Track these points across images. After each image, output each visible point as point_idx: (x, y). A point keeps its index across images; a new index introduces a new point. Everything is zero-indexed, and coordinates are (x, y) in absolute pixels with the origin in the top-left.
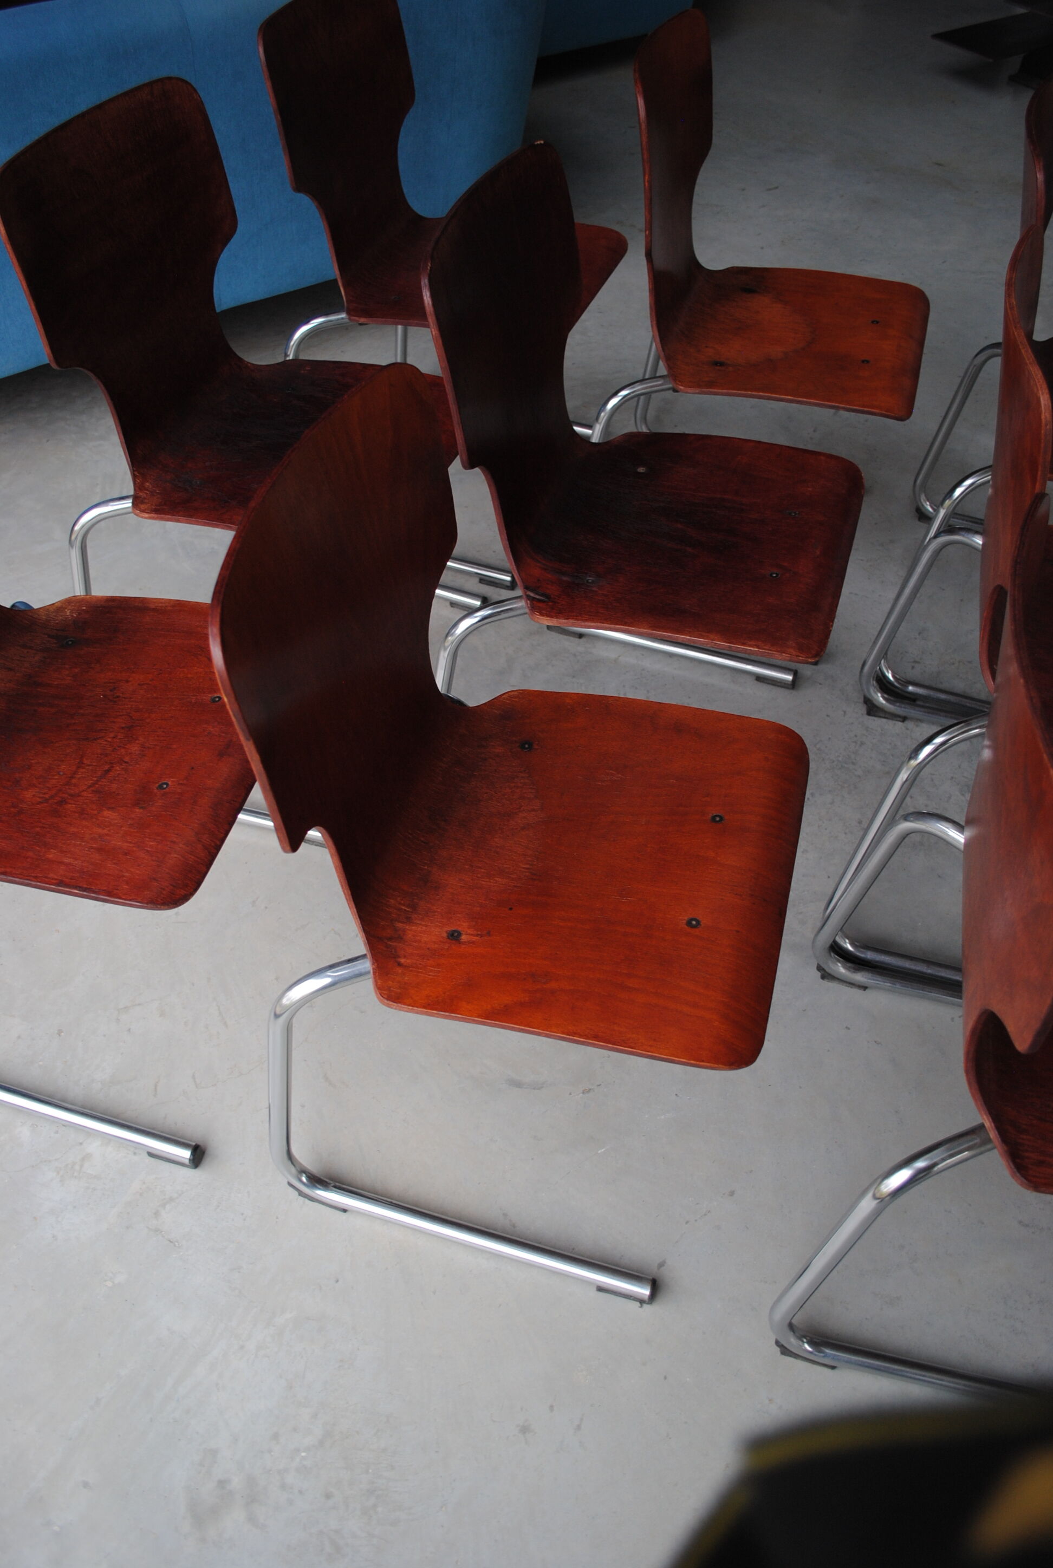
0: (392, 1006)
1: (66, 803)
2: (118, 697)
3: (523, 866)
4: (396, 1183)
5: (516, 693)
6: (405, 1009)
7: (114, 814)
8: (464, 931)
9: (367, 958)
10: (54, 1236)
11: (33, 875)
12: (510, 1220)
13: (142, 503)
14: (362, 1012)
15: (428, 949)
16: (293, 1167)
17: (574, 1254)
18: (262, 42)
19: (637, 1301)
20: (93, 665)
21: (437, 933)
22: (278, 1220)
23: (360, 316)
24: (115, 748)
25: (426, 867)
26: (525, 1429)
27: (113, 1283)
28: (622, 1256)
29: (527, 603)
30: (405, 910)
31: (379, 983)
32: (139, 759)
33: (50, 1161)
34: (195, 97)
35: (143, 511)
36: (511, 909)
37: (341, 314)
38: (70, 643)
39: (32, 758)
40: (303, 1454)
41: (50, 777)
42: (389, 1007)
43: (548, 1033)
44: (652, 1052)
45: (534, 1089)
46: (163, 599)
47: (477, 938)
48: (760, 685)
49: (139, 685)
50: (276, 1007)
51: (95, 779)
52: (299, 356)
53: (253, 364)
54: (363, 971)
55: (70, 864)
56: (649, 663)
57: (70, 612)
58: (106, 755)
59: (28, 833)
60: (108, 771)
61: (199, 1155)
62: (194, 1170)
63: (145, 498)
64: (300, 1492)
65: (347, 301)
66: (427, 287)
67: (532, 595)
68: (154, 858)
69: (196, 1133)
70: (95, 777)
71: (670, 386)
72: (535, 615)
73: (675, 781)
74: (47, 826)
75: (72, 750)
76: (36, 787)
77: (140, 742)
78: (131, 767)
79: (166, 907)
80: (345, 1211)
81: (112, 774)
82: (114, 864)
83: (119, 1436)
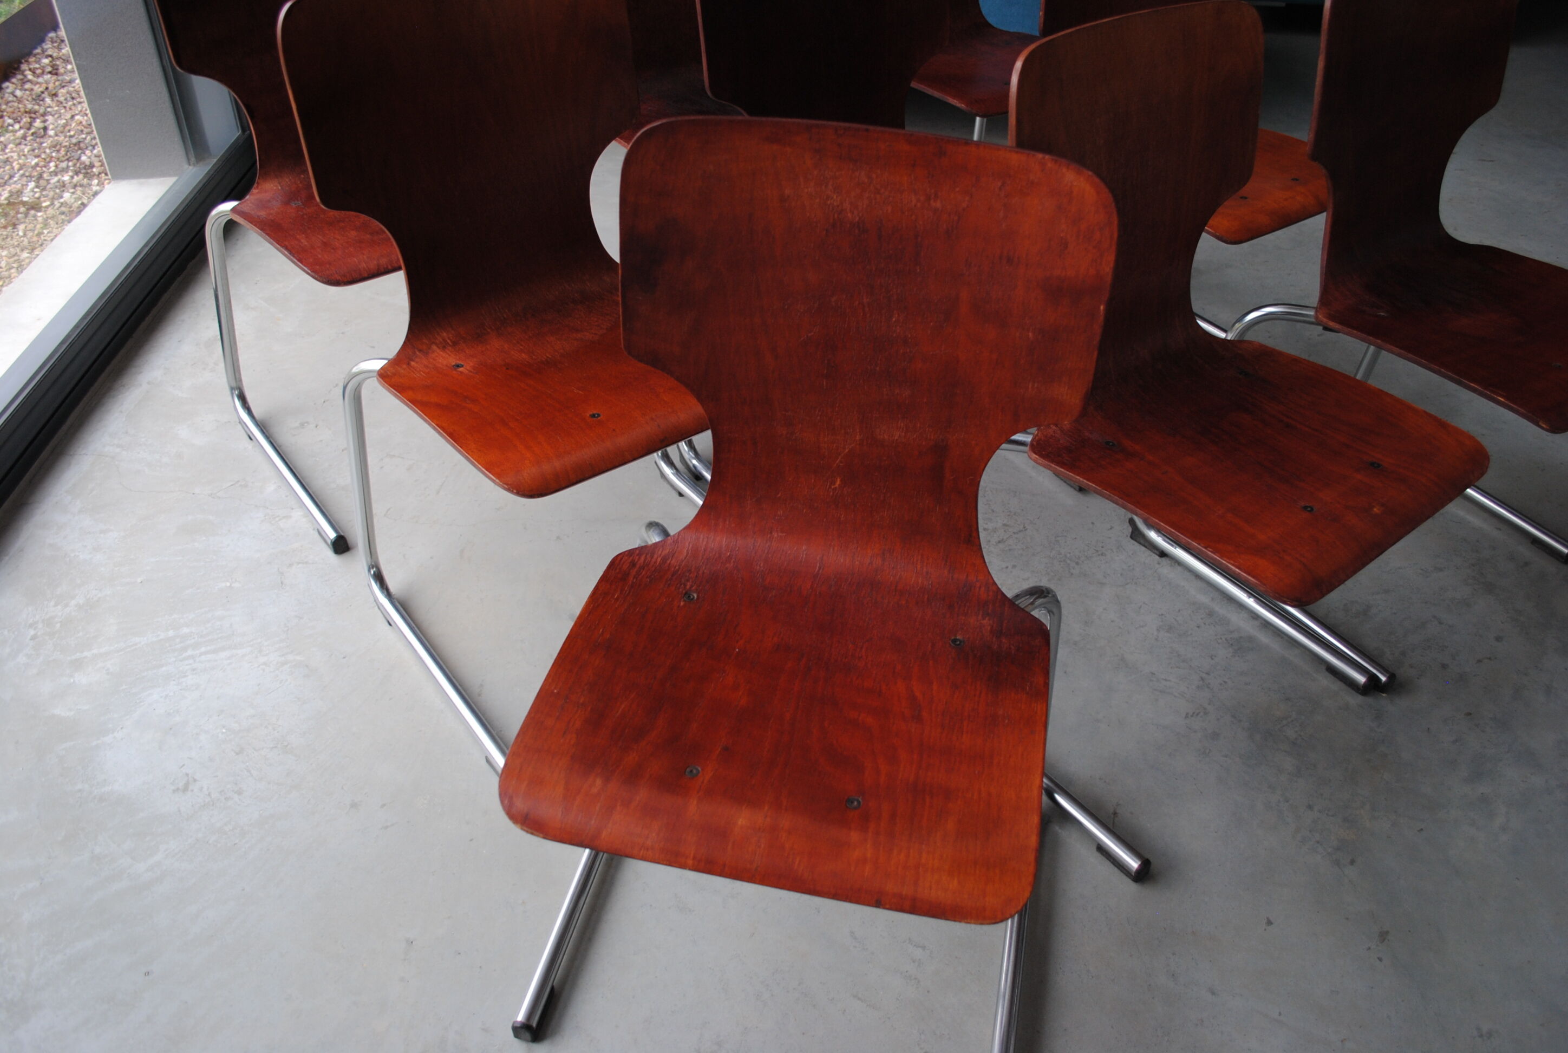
10: (228, 545)
40: (224, 730)
69: (351, 530)
80: (390, 625)
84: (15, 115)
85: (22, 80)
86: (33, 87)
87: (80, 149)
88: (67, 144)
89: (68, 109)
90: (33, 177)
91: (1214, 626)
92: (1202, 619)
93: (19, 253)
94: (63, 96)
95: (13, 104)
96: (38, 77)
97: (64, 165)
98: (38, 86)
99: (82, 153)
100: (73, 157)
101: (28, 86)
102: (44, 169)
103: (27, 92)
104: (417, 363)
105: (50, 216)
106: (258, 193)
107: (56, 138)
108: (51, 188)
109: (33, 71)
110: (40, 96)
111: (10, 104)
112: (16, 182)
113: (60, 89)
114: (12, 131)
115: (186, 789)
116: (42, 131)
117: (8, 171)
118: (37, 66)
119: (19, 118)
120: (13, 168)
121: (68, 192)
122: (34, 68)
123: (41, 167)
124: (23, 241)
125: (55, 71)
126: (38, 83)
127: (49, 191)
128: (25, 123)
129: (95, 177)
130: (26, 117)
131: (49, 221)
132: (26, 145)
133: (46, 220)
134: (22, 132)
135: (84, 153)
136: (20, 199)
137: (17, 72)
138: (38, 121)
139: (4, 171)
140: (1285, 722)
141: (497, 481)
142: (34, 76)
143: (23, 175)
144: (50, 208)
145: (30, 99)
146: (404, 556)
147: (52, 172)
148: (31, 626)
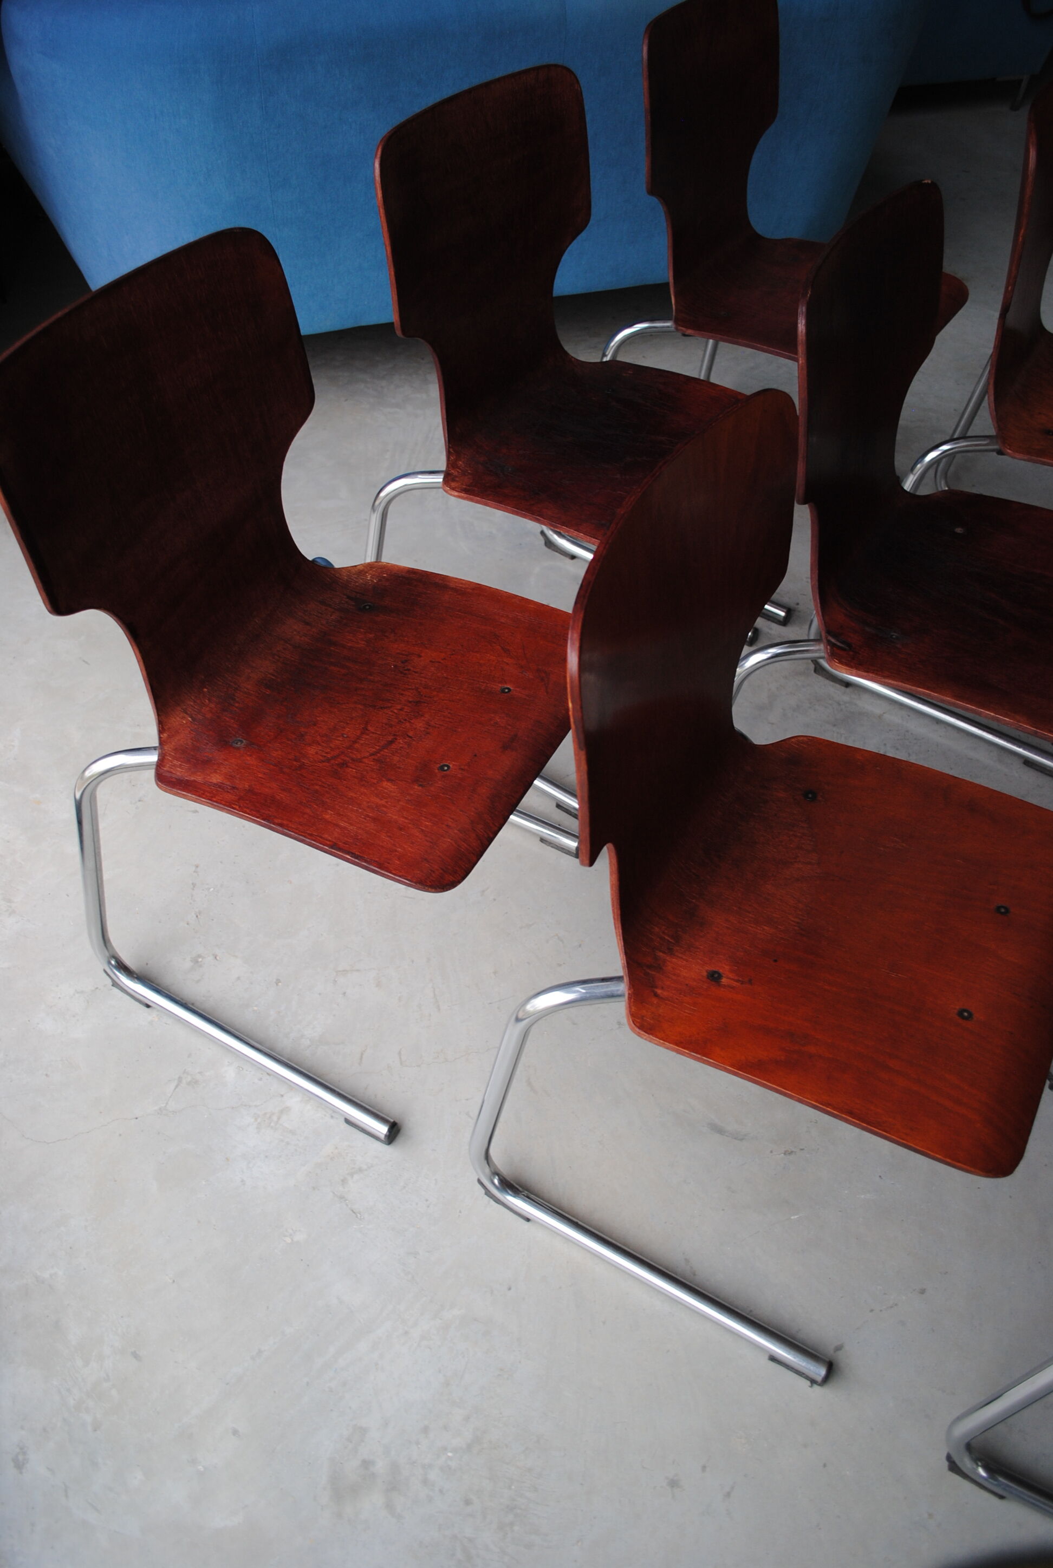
0: (643, 1036)
1: (347, 767)
2: (409, 670)
3: (793, 919)
4: (582, 1204)
5: (805, 739)
6: (656, 1042)
7: (393, 787)
8: (724, 974)
9: (624, 982)
10: (243, 1181)
11: (308, 832)
12: (691, 1267)
13: (453, 480)
14: (574, 1024)
15: (687, 985)
16: (488, 1166)
17: (751, 1316)
18: (647, 41)
19: (808, 1379)
20: (386, 634)
21: (697, 970)
22: (460, 1214)
23: (687, 328)
24: (400, 721)
25: (694, 901)
26: (673, 1483)
27: (292, 1240)
28: (800, 1330)
29: (827, 648)
30: (668, 941)
31: (633, 1010)
32: (423, 736)
33: (250, 1106)
34: (576, 87)
35: (453, 489)
36: (775, 961)
37: (667, 322)
38: (368, 607)
39: (318, 715)
40: (450, 1454)
41: (334, 737)
42: (639, 1036)
43: (801, 1097)
44: (908, 1141)
45: (735, 1139)
46: (464, 580)
47: (738, 984)
48: (1027, 769)
49: (431, 661)
50: (518, 1012)
51: (378, 748)
52: (616, 357)
53: (577, 360)
54: (616, 993)
55: (345, 828)
56: (915, 727)
57: (371, 577)
58: (391, 726)
59: (308, 789)
60: (391, 742)
61: (395, 1131)
62: (386, 1147)
63: (456, 477)
64: (441, 1491)
65: (676, 310)
66: (804, 314)
67: (833, 640)
68: (428, 839)
69: (394, 1110)
70: (379, 746)
71: (996, 447)
72: (834, 662)
73: (962, 862)
74: (326, 786)
75: (358, 715)
76: (319, 744)
77: (426, 719)
78: (414, 743)
79: (433, 890)
80: (528, 1220)
81: (394, 746)
82: (388, 836)
83: (275, 1392)
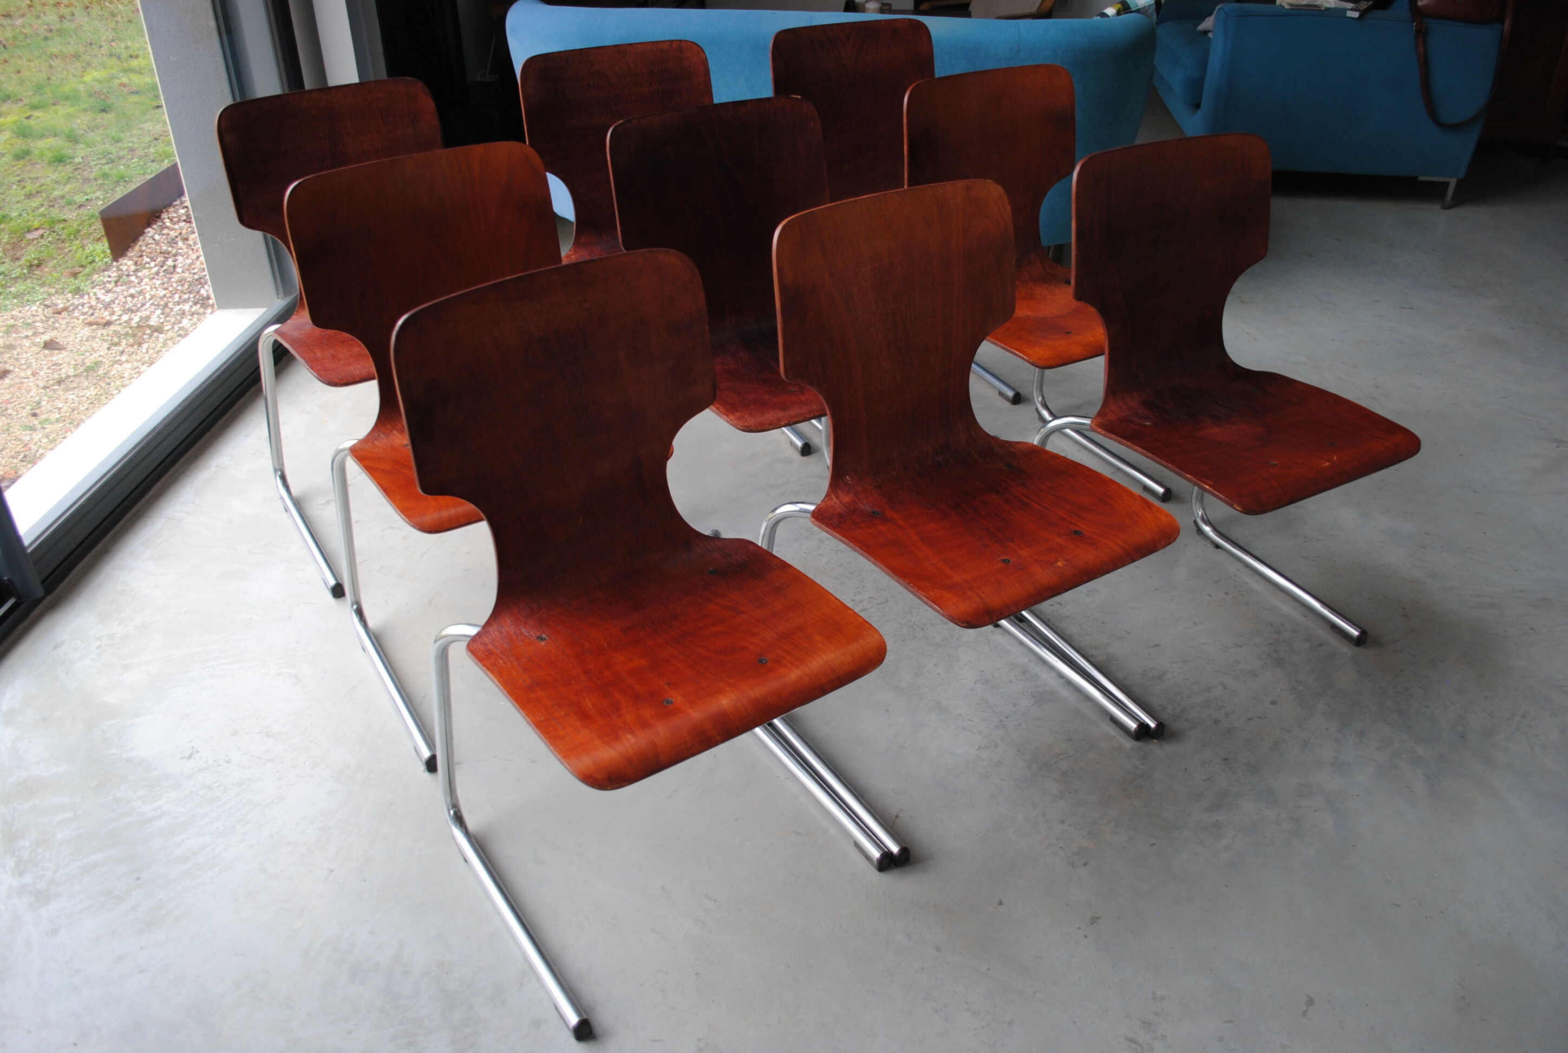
84: (152, 255)
85: (161, 226)
86: (169, 232)
87: (200, 284)
88: (191, 279)
89: (195, 251)
90: (160, 306)
91: (1024, 682)
92: (1015, 676)
93: (140, 367)
94: (192, 240)
95: (152, 245)
96: (175, 224)
97: (186, 296)
98: (173, 231)
99: (201, 287)
100: (194, 290)
101: (165, 231)
102: (170, 299)
103: (164, 236)
104: (379, 442)
105: (169, 337)
106: (297, 318)
107: (183, 274)
108: (173, 315)
109: (171, 220)
110: (174, 240)
111: (149, 246)
112: (146, 309)
113: (191, 234)
114: (148, 268)
115: (190, 757)
116: (172, 268)
117: (141, 301)
118: (175, 215)
119: (155, 258)
120: (145, 298)
121: (187, 318)
122: (172, 217)
123: (168, 298)
124: (145, 357)
125: (189, 220)
126: (174, 229)
127: (172, 317)
128: (160, 261)
129: (210, 307)
130: (160, 256)
131: (168, 341)
132: (158, 279)
133: (166, 340)
134: (156, 268)
135: (203, 287)
136: (148, 323)
137: (158, 220)
138: (170, 260)
139: (138, 300)
140: (1061, 757)
141: (407, 520)
142: (171, 224)
143: (152, 304)
144: (170, 331)
145: (165, 242)
146: (386, 601)
147: (176, 302)
148: (98, 639)
